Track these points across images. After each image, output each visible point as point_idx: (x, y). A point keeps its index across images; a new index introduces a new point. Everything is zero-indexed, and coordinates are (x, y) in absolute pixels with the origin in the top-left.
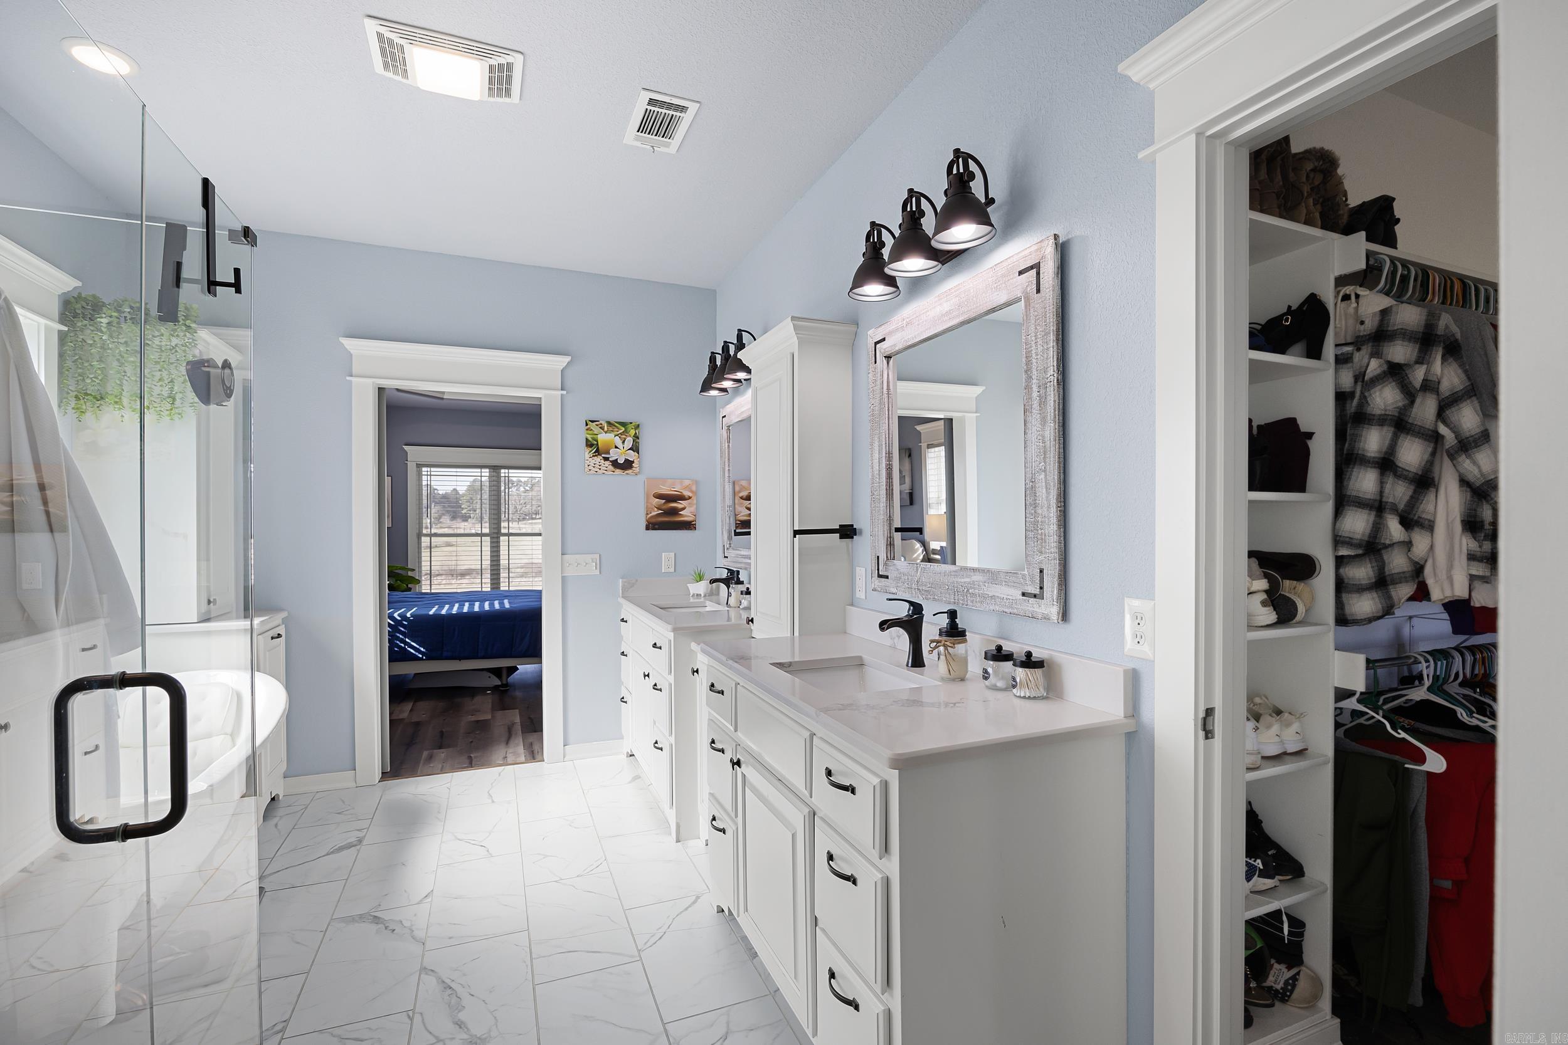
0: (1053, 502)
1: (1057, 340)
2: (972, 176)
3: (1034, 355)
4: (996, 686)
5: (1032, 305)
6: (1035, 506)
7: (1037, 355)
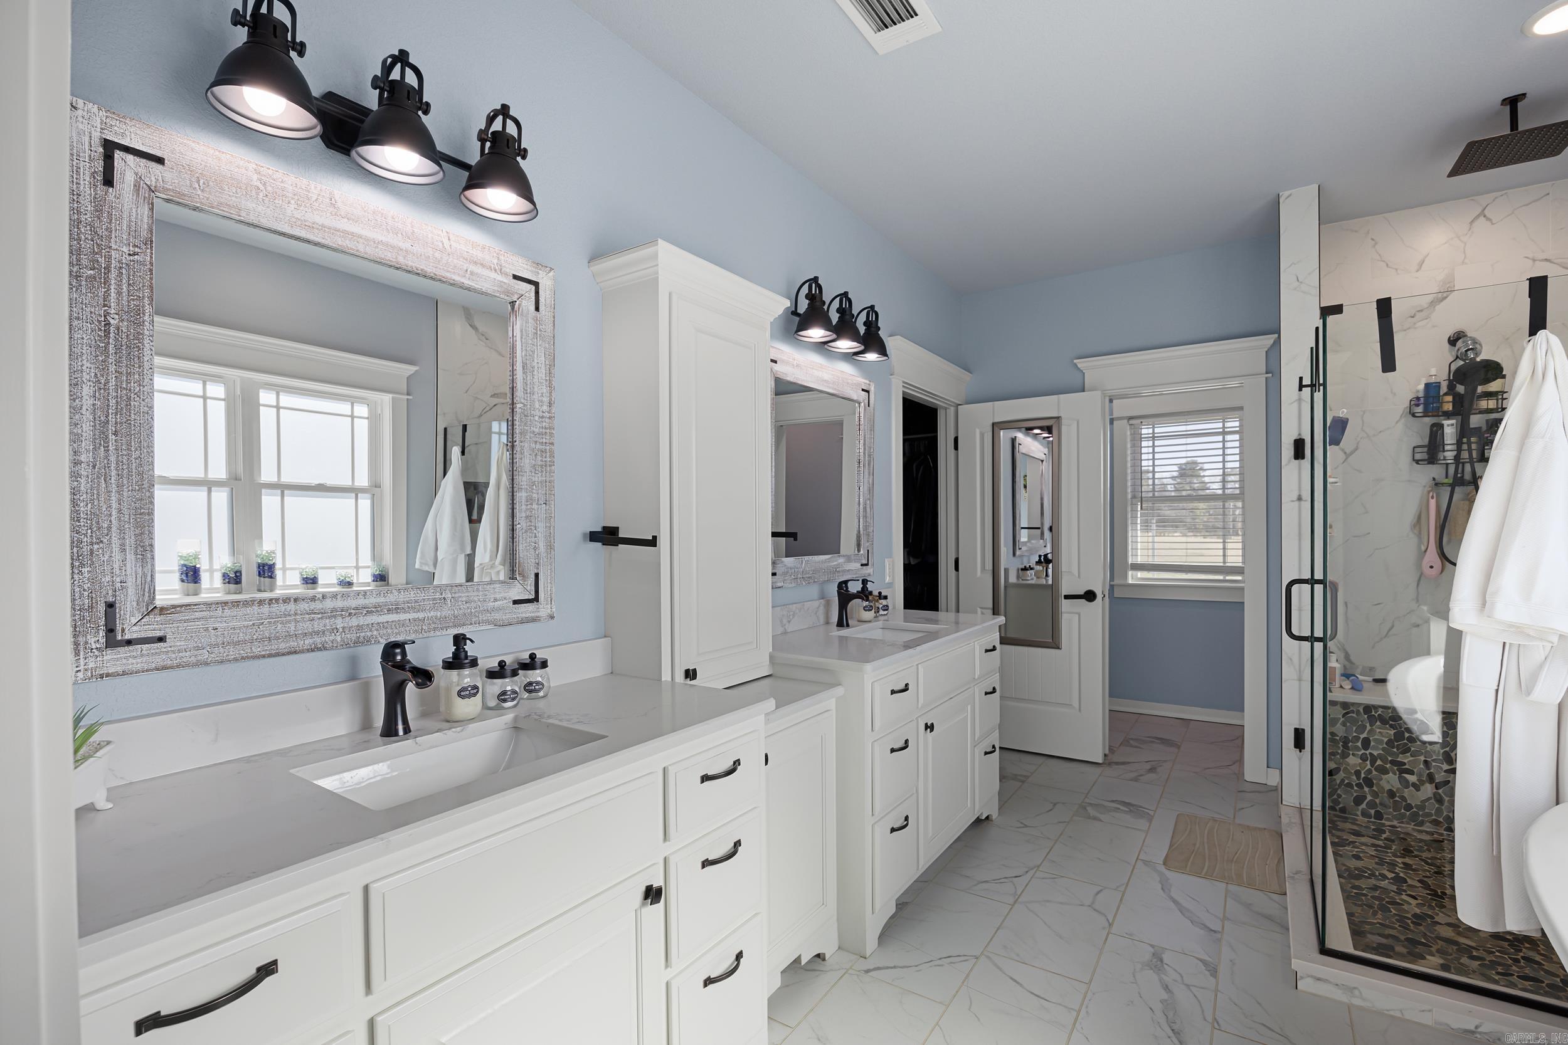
5: (866, 411)
7: (868, 439)
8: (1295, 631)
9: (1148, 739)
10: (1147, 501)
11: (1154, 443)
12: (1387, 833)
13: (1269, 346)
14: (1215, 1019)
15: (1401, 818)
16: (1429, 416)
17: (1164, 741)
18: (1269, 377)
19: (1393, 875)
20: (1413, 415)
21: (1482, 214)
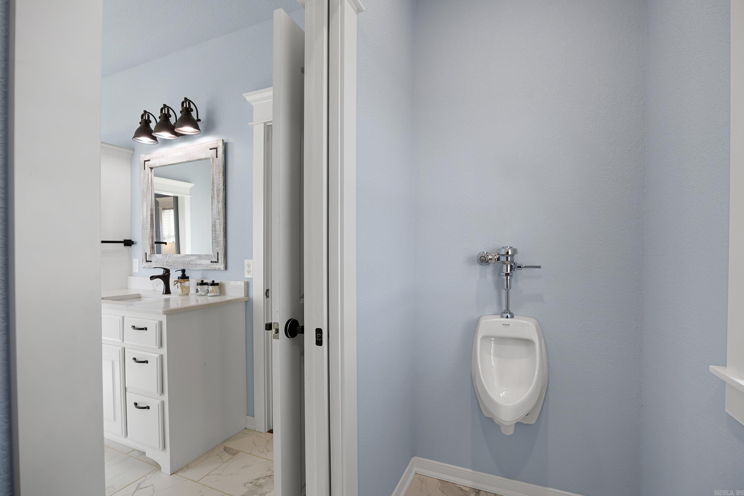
0: (222, 230)
1: (223, 175)
2: (192, 110)
3: (215, 179)
4: (201, 294)
5: (215, 161)
6: (216, 231)
7: (216, 179)
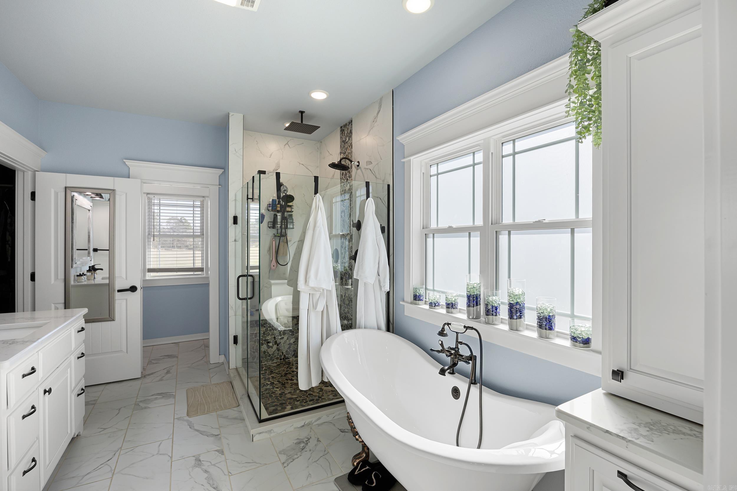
8: (240, 297)
9: (161, 357)
10: (157, 237)
11: (160, 208)
12: (264, 368)
13: (220, 174)
14: (229, 472)
15: (267, 361)
16: (273, 211)
17: (169, 356)
18: (220, 187)
19: (270, 382)
20: (269, 210)
21: (287, 144)
